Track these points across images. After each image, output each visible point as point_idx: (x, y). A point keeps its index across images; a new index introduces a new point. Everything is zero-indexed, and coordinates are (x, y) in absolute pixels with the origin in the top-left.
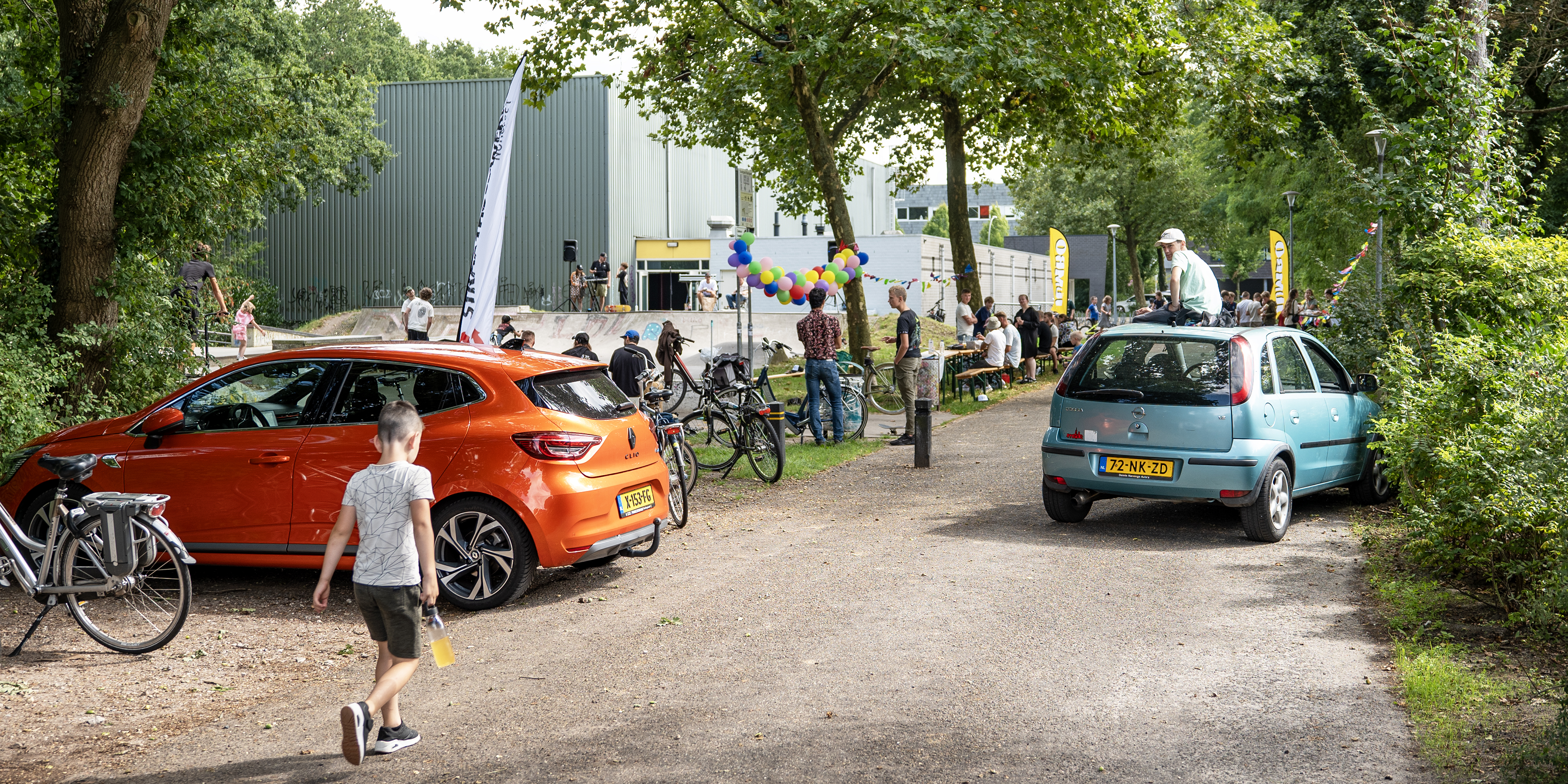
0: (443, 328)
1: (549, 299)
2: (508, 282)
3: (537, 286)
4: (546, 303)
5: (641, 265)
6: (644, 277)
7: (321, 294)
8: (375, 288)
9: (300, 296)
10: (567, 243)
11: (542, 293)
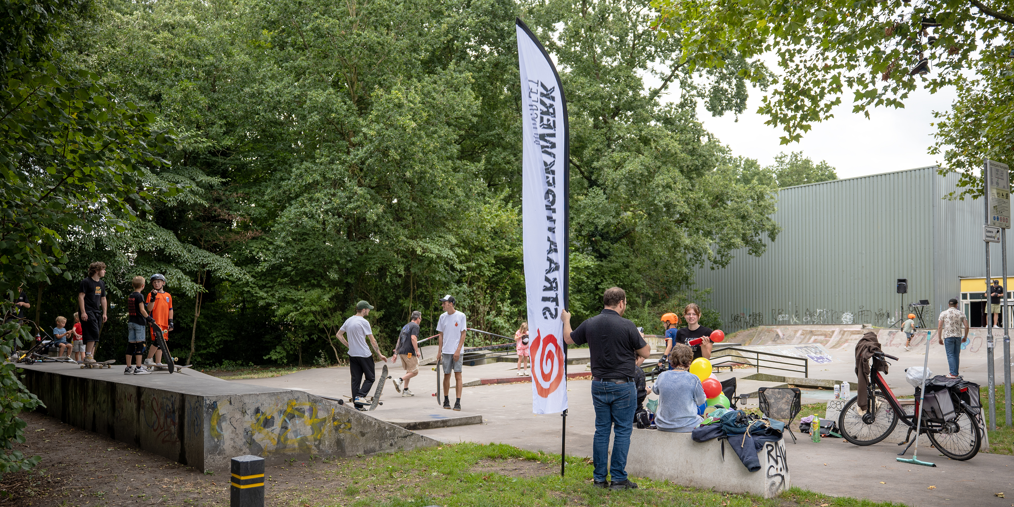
0: (810, 338)
1: (893, 320)
2: (864, 309)
3: (884, 311)
4: (891, 322)
5: (965, 296)
6: (966, 305)
7: (748, 318)
8: (780, 313)
9: (736, 319)
10: (900, 281)
11: (888, 316)
